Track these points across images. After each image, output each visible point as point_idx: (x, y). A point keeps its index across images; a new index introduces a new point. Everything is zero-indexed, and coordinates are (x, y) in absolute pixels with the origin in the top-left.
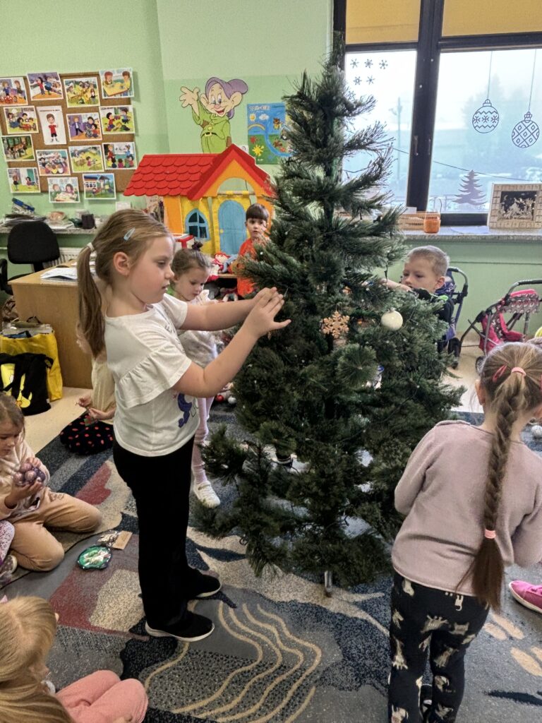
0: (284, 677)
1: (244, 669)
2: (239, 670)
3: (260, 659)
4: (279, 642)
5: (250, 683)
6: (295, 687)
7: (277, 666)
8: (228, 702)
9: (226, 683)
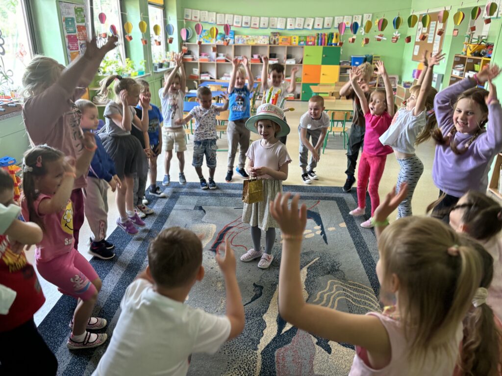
0: (349, 290)
1: (351, 301)
2: (354, 303)
3: (344, 297)
4: (332, 292)
5: (357, 299)
6: (351, 286)
7: (345, 292)
8: (370, 304)
9: (362, 306)
